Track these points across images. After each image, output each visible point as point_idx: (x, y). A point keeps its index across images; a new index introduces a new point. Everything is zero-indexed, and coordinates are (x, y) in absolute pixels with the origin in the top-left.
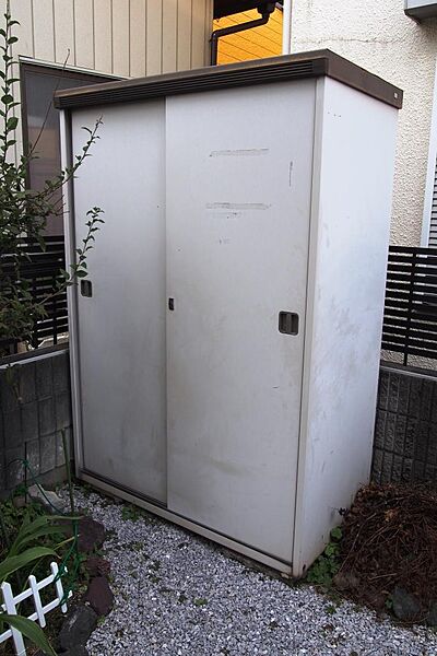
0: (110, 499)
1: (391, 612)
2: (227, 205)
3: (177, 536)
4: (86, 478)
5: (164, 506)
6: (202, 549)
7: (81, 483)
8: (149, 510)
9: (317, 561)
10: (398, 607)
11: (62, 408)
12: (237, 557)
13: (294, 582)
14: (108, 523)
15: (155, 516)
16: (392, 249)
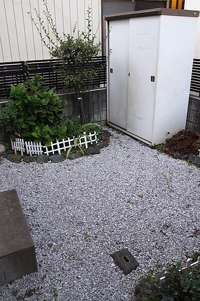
0: (114, 129)
1: (173, 155)
2: (141, 48)
3: (128, 137)
4: (110, 124)
5: (126, 130)
6: (134, 141)
7: (108, 125)
8: (122, 131)
9: (160, 145)
10: (175, 154)
11: (104, 104)
12: (141, 142)
13: (152, 148)
14: (109, 132)
15: (124, 133)
16: (194, 60)
